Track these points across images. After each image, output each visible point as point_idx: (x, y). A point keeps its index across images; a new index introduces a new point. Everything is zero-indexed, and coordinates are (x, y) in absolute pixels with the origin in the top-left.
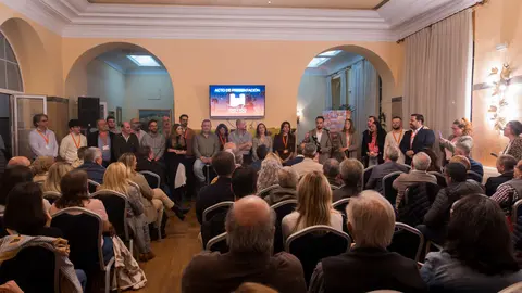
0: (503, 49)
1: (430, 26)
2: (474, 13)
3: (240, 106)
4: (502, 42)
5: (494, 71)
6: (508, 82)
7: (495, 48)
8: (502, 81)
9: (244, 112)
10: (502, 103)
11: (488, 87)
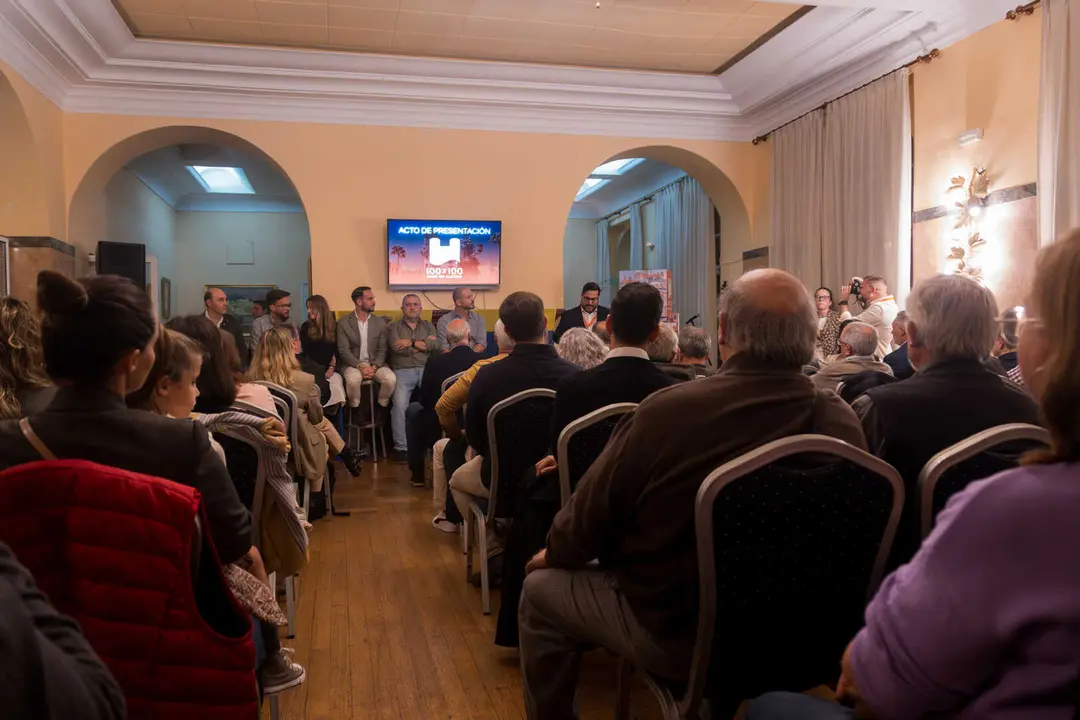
0: (972, 142)
1: (824, 107)
2: (911, 77)
3: (451, 263)
4: (970, 128)
5: (958, 182)
6: (985, 201)
7: (957, 140)
8: (973, 200)
9: (457, 276)
10: (974, 241)
11: (944, 214)
